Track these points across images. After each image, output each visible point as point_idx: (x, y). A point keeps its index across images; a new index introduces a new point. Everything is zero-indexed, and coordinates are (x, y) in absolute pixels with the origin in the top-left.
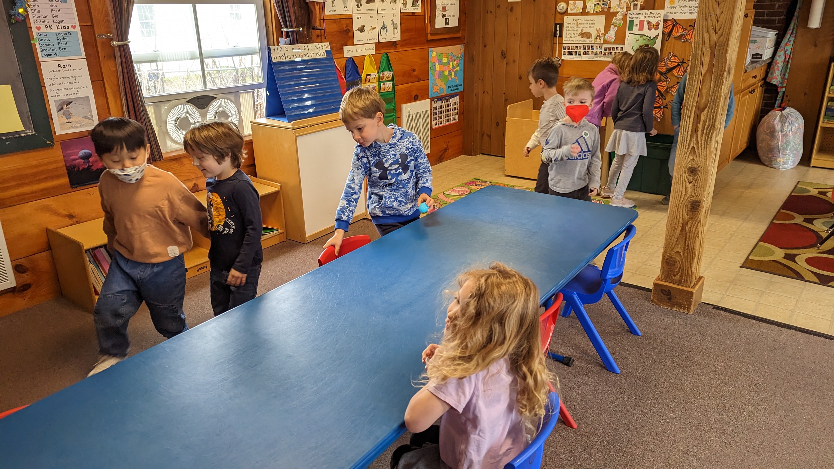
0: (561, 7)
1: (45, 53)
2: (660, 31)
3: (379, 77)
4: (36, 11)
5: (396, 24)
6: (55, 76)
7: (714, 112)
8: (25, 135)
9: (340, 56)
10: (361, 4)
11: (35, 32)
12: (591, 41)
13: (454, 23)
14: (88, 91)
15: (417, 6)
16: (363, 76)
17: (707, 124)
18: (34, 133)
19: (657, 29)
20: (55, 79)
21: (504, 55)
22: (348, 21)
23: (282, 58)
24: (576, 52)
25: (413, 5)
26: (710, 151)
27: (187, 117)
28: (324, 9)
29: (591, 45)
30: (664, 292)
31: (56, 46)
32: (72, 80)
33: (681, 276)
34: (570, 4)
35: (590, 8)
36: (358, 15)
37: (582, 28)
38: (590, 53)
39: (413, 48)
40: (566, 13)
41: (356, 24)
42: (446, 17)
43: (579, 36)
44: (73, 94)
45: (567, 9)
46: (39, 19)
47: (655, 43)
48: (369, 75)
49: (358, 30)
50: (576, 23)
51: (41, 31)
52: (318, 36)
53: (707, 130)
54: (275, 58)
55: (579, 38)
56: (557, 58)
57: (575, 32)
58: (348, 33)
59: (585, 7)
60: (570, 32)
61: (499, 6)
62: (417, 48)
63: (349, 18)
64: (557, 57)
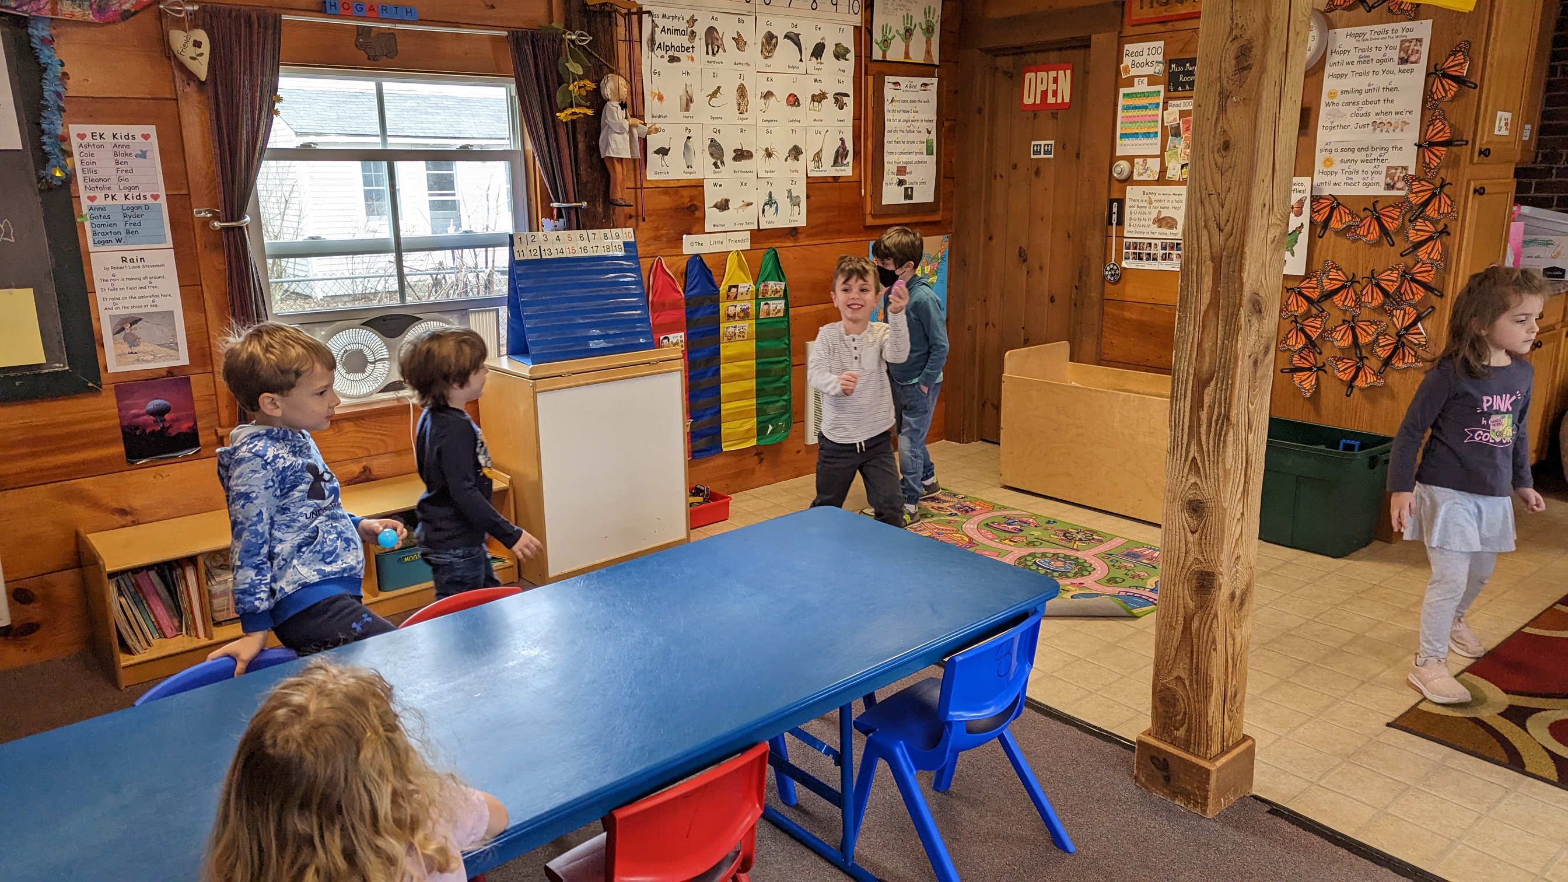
0: (1119, 169)
1: (100, 238)
2: (1305, 218)
3: (757, 290)
4: (89, 171)
5: (798, 196)
6: (114, 275)
7: (1226, 390)
8: (51, 370)
9: (675, 251)
10: (722, 163)
11: (85, 204)
12: (1176, 234)
13: (924, 194)
14: (172, 301)
15: (845, 165)
16: (723, 289)
17: (1216, 412)
18: (67, 368)
19: (1299, 214)
20: (114, 280)
21: (1023, 256)
22: (694, 192)
23: (533, 253)
24: (1149, 254)
25: (836, 163)
26: (1225, 470)
27: (361, 350)
28: (643, 170)
29: (1175, 242)
30: (1155, 760)
31: (121, 227)
32: (146, 283)
33: (1189, 731)
34: (1138, 163)
35: (1173, 172)
36: (715, 181)
37: (1159, 209)
38: (1174, 257)
39: (835, 241)
40: (1129, 180)
41: (711, 197)
42: (906, 186)
43: (1154, 223)
44: (145, 307)
45: (1132, 172)
46: (93, 185)
47: (1296, 242)
48: (736, 286)
49: (715, 206)
50: (1147, 199)
51: (96, 203)
52: (631, 217)
53: (1217, 425)
54: (521, 253)
55: (1154, 228)
56: (1114, 265)
57: (1147, 217)
58: (693, 212)
59: (1163, 170)
60: (1138, 216)
61: (1015, 167)
62: (842, 240)
63: (698, 186)
64: (1113, 262)
